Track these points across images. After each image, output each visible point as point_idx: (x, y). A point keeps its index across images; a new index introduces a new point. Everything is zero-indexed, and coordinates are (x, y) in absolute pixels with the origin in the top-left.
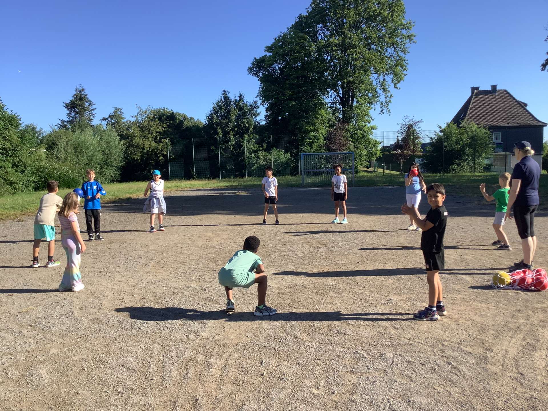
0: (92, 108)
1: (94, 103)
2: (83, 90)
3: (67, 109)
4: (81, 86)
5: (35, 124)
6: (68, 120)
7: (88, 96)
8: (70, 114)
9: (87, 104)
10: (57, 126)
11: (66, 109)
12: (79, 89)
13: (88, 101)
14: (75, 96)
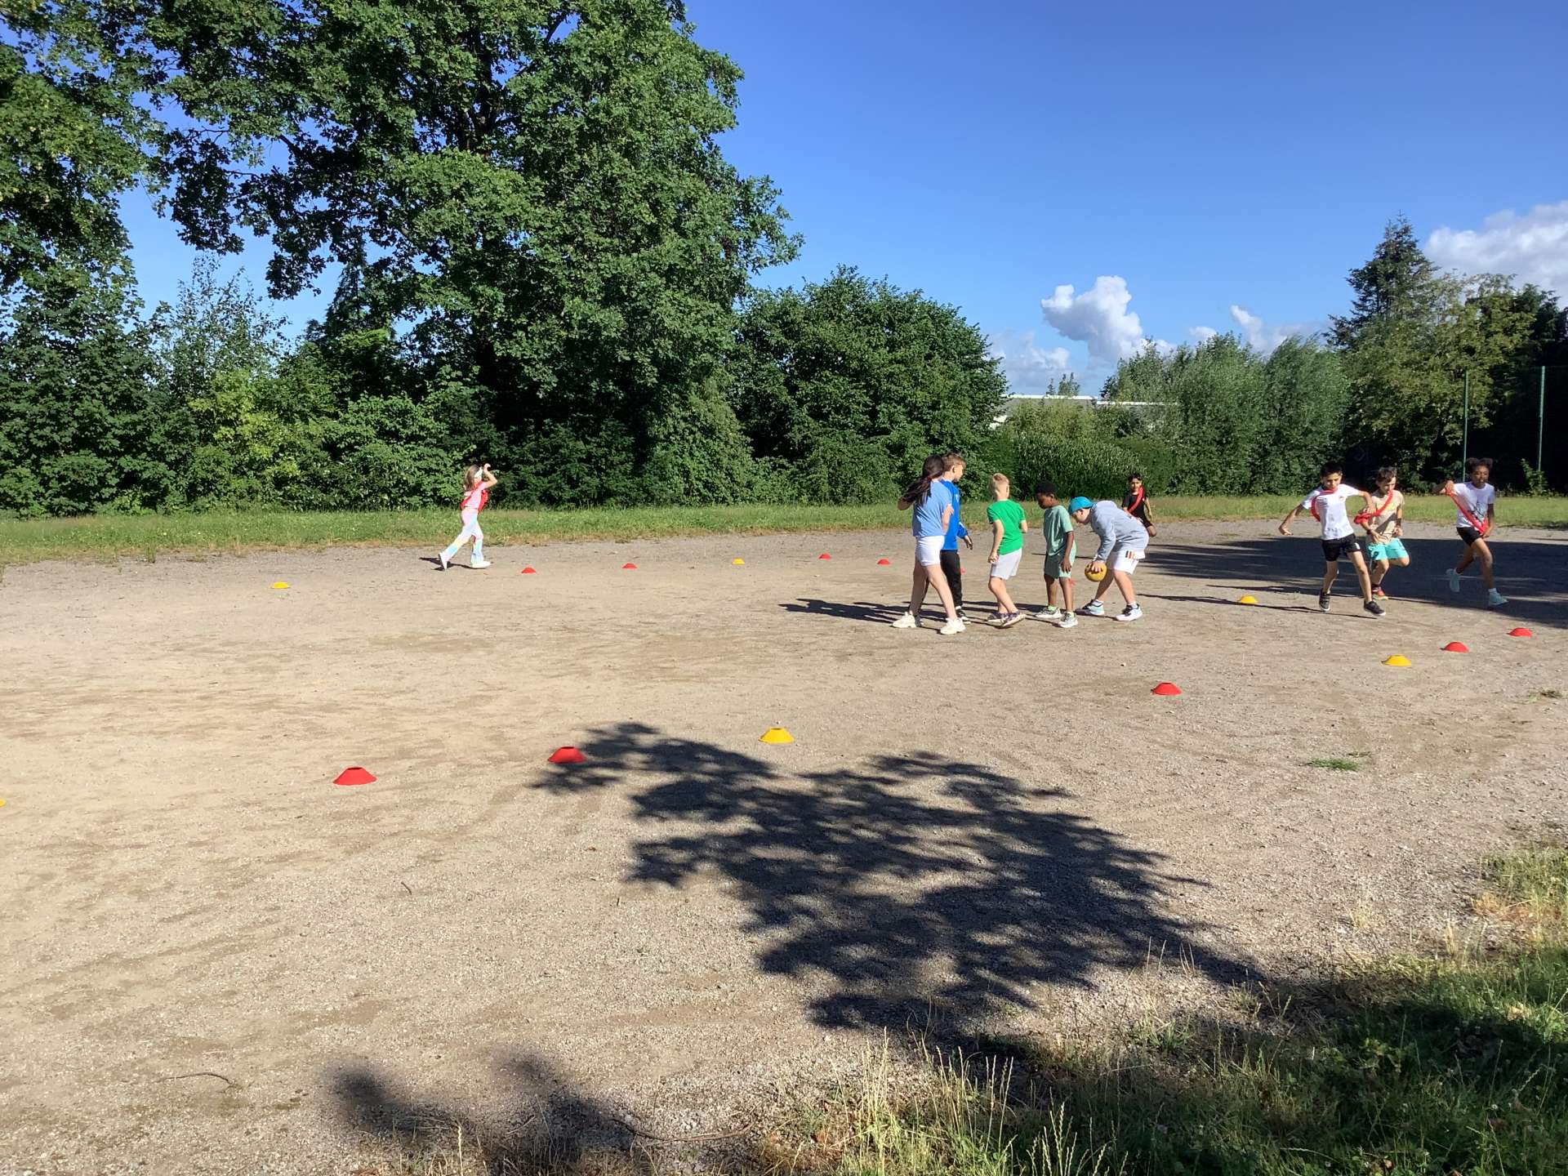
0: (1429, 282)
1: (1432, 266)
2: (1406, 230)
3: (1358, 287)
4: (1403, 217)
6: (1355, 317)
7: (1418, 247)
8: (1364, 300)
9: (1415, 269)
10: (1325, 334)
11: (1352, 289)
12: (1395, 228)
13: (1418, 262)
14: (1383, 250)
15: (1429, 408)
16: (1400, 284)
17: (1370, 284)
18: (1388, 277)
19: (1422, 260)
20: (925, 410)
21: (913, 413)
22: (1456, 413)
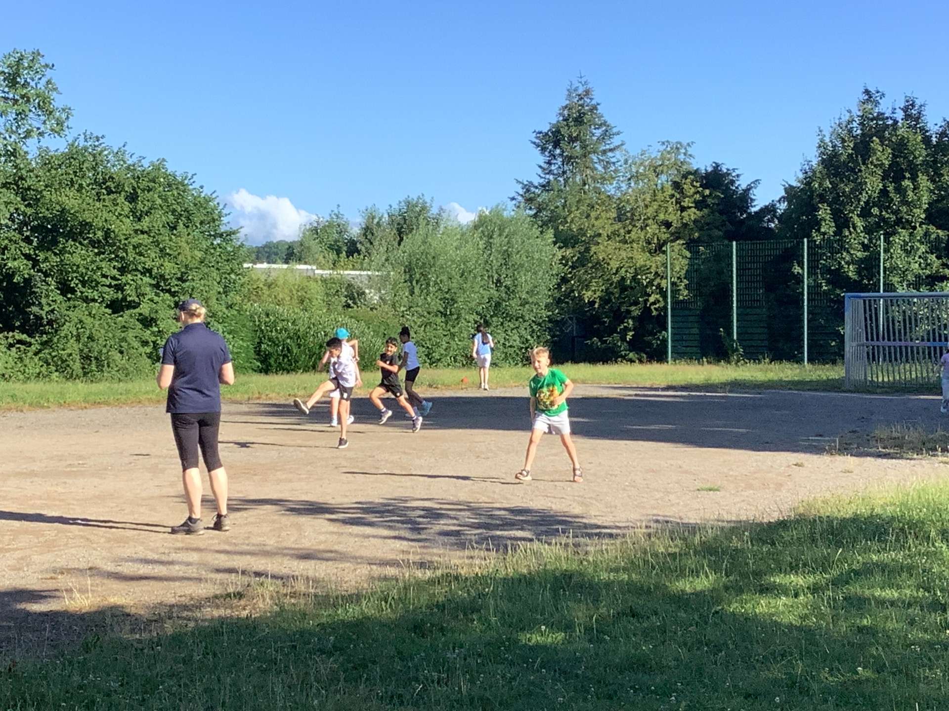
0: (612, 146)
1: (615, 130)
2: (587, 92)
3: (543, 150)
4: (583, 80)
5: (428, 199)
6: (542, 181)
7: (600, 109)
8: (549, 163)
9: (598, 133)
10: (513, 199)
11: (537, 151)
12: (576, 90)
13: (601, 125)
14: (566, 112)
15: (634, 278)
16: (584, 147)
17: (555, 147)
18: (572, 140)
19: (604, 123)
20: (174, 282)
21: (160, 284)
22: (659, 284)
